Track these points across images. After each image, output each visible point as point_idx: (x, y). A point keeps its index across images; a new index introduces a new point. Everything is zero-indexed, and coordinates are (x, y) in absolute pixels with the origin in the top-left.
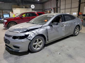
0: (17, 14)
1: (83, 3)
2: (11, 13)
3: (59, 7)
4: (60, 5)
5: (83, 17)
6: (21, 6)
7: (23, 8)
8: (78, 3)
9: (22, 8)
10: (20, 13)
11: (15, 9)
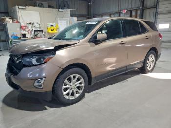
0: (30, 27)
10: (39, 23)
11: (25, 9)
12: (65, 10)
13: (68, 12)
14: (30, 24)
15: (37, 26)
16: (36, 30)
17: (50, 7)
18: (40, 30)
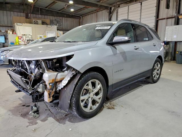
0: (24, 37)
1: (164, 19)
2: (10, 32)
5: (165, 46)
6: (33, 20)
9: (36, 23)
10: (31, 35)
11: (21, 25)
12: (53, 26)
13: (55, 27)
14: (24, 35)
15: (30, 36)
16: (29, 39)
17: (43, 23)
18: (32, 39)
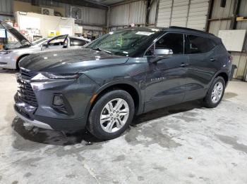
0: (30, 32)
1: (218, 20)
3: (153, 25)
4: (156, 19)
6: (43, 9)
7: (48, 14)
8: (205, 18)
9: (46, 13)
10: (40, 29)
11: (26, 15)
12: (69, 19)
14: (29, 29)
15: (37, 31)
16: (35, 35)
17: (56, 13)
18: (39, 36)
